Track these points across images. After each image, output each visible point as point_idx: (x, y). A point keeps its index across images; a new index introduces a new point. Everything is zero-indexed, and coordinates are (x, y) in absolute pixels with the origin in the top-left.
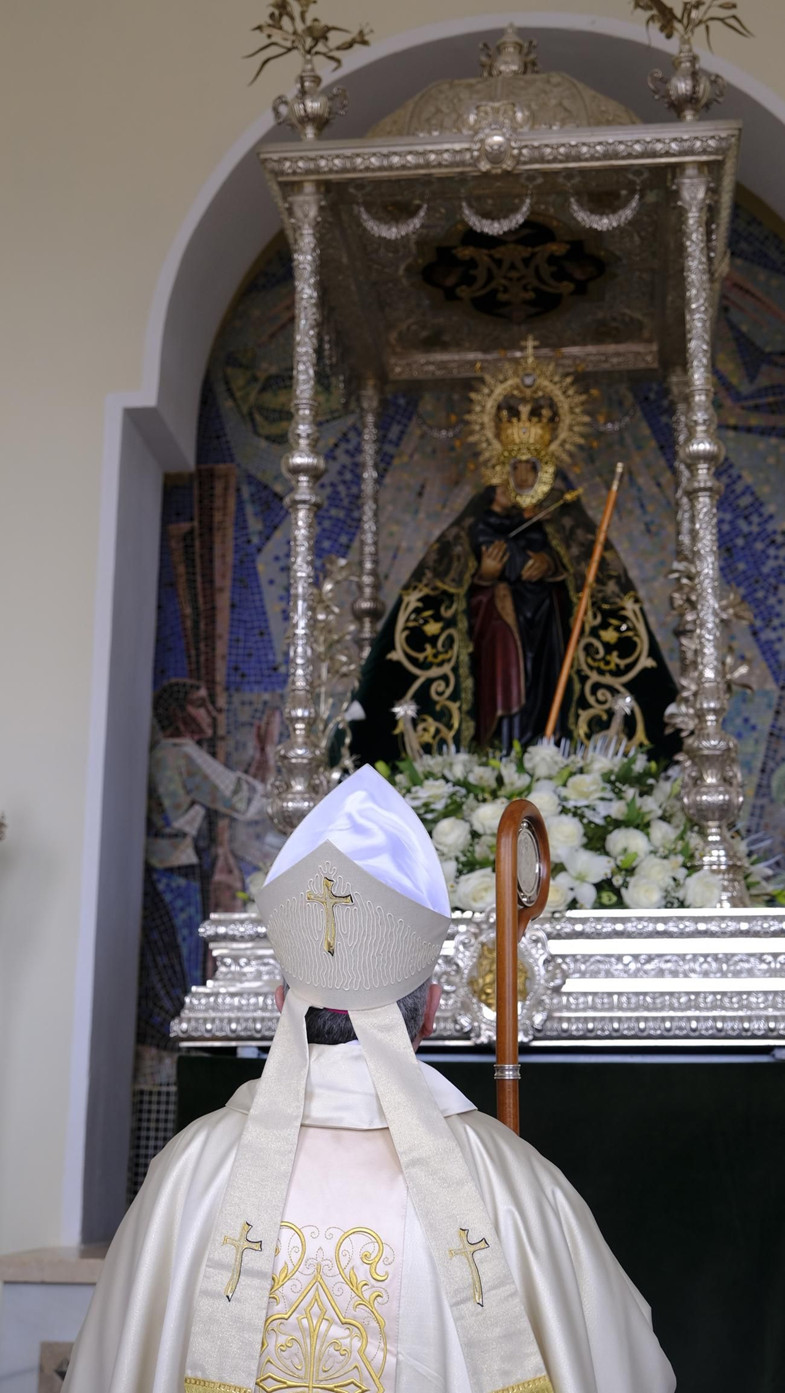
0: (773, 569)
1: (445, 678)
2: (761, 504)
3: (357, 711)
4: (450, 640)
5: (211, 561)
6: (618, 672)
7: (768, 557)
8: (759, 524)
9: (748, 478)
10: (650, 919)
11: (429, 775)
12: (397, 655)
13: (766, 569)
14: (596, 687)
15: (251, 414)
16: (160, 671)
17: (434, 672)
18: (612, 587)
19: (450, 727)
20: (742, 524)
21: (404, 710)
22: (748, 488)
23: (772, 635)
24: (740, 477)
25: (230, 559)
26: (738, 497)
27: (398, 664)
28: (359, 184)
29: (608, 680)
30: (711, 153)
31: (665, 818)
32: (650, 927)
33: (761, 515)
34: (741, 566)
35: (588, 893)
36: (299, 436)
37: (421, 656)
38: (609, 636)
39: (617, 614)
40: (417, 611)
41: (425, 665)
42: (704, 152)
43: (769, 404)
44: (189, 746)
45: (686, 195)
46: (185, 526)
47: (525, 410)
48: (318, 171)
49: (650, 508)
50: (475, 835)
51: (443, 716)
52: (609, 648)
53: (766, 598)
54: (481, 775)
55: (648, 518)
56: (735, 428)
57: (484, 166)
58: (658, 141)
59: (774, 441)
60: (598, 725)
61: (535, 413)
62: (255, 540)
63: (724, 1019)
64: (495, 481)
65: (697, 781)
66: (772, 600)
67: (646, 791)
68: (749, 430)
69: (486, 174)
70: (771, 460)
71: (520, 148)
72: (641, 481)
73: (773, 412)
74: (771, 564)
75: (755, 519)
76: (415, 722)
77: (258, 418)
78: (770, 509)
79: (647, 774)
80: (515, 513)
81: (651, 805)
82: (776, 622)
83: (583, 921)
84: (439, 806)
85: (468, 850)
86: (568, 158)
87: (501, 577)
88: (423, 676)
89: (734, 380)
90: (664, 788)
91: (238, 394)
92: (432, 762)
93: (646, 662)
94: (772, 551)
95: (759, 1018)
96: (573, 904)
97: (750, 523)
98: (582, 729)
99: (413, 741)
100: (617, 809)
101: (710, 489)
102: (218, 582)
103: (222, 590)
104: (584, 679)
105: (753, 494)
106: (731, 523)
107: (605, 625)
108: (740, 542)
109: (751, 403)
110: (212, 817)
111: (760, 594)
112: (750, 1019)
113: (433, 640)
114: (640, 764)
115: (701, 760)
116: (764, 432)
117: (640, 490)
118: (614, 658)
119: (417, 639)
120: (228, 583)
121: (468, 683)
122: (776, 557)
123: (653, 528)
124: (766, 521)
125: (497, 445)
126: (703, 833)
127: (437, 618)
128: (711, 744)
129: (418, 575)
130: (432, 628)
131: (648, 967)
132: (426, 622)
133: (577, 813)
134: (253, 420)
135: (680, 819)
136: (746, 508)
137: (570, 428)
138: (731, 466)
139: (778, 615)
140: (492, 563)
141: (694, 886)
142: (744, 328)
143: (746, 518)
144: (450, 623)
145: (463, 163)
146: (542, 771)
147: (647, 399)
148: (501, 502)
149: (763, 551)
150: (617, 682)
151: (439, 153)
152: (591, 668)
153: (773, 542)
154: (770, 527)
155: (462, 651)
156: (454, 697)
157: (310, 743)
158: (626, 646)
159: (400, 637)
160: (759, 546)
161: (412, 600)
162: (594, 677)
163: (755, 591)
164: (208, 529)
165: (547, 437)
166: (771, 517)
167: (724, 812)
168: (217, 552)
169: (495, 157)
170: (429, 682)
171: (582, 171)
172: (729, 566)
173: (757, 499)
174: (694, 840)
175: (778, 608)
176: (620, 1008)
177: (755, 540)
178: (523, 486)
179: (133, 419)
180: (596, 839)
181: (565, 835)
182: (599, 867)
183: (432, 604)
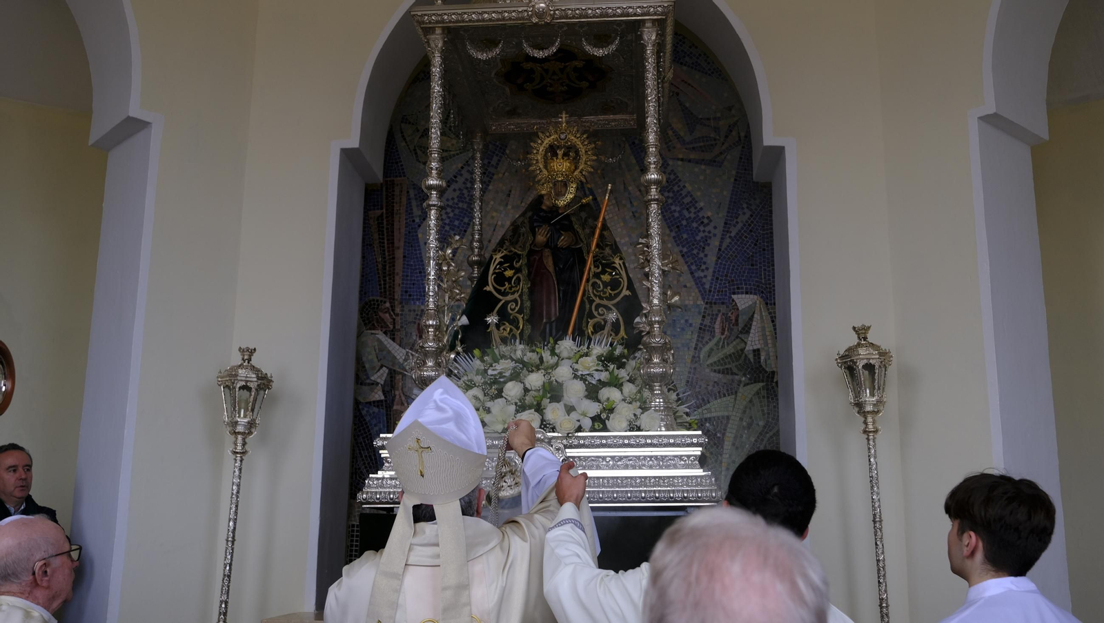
0: (702, 238)
1: (515, 301)
2: (696, 202)
3: (464, 320)
4: (518, 280)
5: (393, 232)
6: (610, 298)
7: (699, 231)
8: (695, 213)
9: (689, 188)
11: (503, 357)
12: (489, 288)
13: (698, 238)
14: (598, 306)
15: (415, 150)
16: (363, 292)
17: (509, 297)
18: (608, 251)
19: (518, 328)
20: (685, 213)
21: (492, 319)
22: (689, 192)
23: (702, 274)
24: (684, 187)
25: (403, 231)
26: (683, 198)
27: (490, 292)
28: (466, 29)
29: (605, 302)
30: (659, 15)
31: (631, 381)
32: (621, 442)
33: (696, 208)
34: (685, 236)
35: (587, 423)
36: (432, 168)
37: (503, 289)
38: (606, 278)
39: (610, 266)
40: (500, 263)
41: (504, 294)
42: (655, 14)
43: (701, 147)
44: (381, 336)
45: (645, 37)
46: (378, 212)
47: (560, 153)
48: (443, 21)
49: (635, 204)
50: (526, 390)
51: (514, 322)
52: (605, 284)
53: (698, 253)
54: (531, 357)
55: (634, 209)
56: (682, 160)
57: (535, 20)
58: (630, 7)
59: (703, 167)
60: (598, 328)
61: (566, 155)
62: (417, 220)
63: (659, 492)
64: (543, 192)
65: (649, 360)
66: (701, 255)
67: (621, 366)
68: (690, 161)
69: (536, 24)
70: (702, 178)
71: (554, 11)
72: (630, 188)
73: (703, 151)
74: (701, 234)
75: (693, 210)
76: (498, 326)
77: (418, 151)
78: (702, 204)
79: (622, 356)
80: (555, 210)
81: (623, 374)
82: (703, 267)
83: (584, 438)
84: (507, 374)
85: (522, 399)
86: (581, 16)
87: (547, 245)
88: (504, 299)
89: (682, 134)
90: (632, 363)
91: (408, 139)
92: (504, 349)
93: (626, 292)
94: (702, 228)
95: (678, 491)
96: (580, 429)
97: (690, 212)
98: (590, 329)
99: (496, 335)
100: (604, 376)
101: (657, 200)
102: (396, 244)
103: (398, 248)
104: (591, 302)
105: (691, 196)
106: (679, 212)
107: (604, 272)
108: (684, 223)
109: (691, 146)
110: (392, 374)
111: (695, 252)
112: (673, 492)
113: (509, 280)
114: (619, 350)
115: (651, 350)
116: (698, 162)
117: (630, 193)
118: (609, 290)
119: (500, 279)
120: (402, 244)
121: (528, 304)
122: (704, 231)
123: (637, 215)
124: (699, 211)
125: (545, 172)
126: (652, 389)
127: (511, 267)
128: (657, 340)
129: (501, 244)
130: (509, 273)
131: (619, 463)
132: (505, 270)
133: (583, 378)
134: (416, 153)
135: (639, 381)
136: (688, 204)
137: (586, 164)
138: (680, 181)
139: (705, 263)
140: (541, 238)
141: (645, 419)
142: (687, 105)
143: (688, 209)
144: (518, 271)
145: (523, 18)
146: (565, 354)
147: (634, 143)
148: (547, 203)
149: (697, 228)
150: (609, 304)
151: (510, 12)
152: (595, 296)
153: (702, 223)
154: (701, 215)
155: (524, 286)
156: (520, 312)
157: (437, 339)
158: (615, 284)
159: (491, 278)
160: (695, 225)
161: (498, 257)
162: (597, 301)
163: (693, 249)
164: (391, 213)
165: (573, 167)
166: (701, 209)
167: (663, 378)
168: (396, 226)
169: (541, 15)
170: (507, 303)
171: (588, 23)
172: (678, 235)
173: (694, 199)
174: (646, 393)
175: (704, 259)
176: (604, 486)
177: (693, 222)
178: (560, 194)
179: (347, 154)
180: (592, 393)
181: (575, 391)
182: (593, 408)
183: (509, 260)
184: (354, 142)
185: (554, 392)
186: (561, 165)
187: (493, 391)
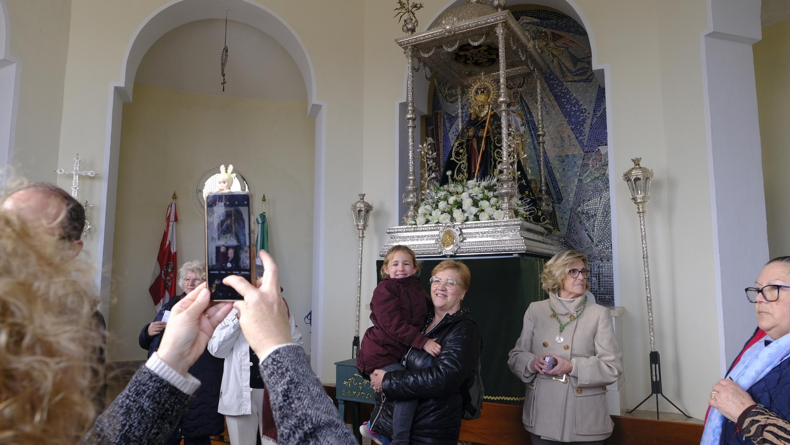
0: (582, 120)
2: (579, 102)
4: (464, 154)
5: (438, 135)
7: (580, 116)
8: (578, 108)
9: (575, 95)
10: (485, 223)
13: (580, 120)
15: (446, 97)
17: (462, 162)
19: (464, 176)
20: (573, 108)
21: (449, 173)
22: (575, 98)
23: (582, 138)
24: (572, 95)
25: (442, 134)
26: (572, 101)
27: (453, 160)
28: (420, 44)
30: (502, 20)
31: (494, 197)
32: (483, 225)
33: (578, 105)
34: (573, 120)
35: (471, 217)
36: (409, 110)
37: (459, 158)
40: (457, 147)
41: (460, 161)
42: (500, 20)
43: (580, 73)
45: (498, 32)
46: (432, 127)
48: (409, 43)
49: (548, 107)
50: (448, 204)
53: (580, 128)
54: (454, 190)
55: (547, 110)
56: (571, 81)
57: (447, 34)
58: (488, 19)
59: (582, 83)
62: (448, 129)
63: (499, 247)
64: (471, 112)
65: (503, 187)
66: (582, 128)
68: (575, 81)
69: (448, 36)
70: (581, 89)
71: (455, 28)
72: (545, 100)
73: (581, 75)
74: (582, 118)
75: (577, 106)
77: (447, 97)
78: (581, 103)
80: (477, 119)
81: (491, 194)
82: (583, 134)
83: (468, 224)
84: (443, 197)
85: (445, 209)
86: (467, 28)
87: (474, 136)
88: (459, 163)
89: (570, 68)
91: (442, 92)
94: (582, 115)
95: (507, 247)
96: (468, 220)
97: (575, 108)
99: (450, 181)
100: (482, 196)
101: (504, 110)
102: (440, 141)
103: (441, 142)
105: (576, 99)
106: (570, 108)
108: (573, 113)
109: (575, 73)
111: (578, 127)
112: (505, 247)
113: (461, 154)
115: (503, 182)
116: (579, 81)
117: (545, 102)
119: (457, 154)
120: (442, 140)
121: (467, 165)
122: (583, 116)
123: (549, 112)
124: (580, 106)
125: (474, 102)
127: (462, 148)
128: (504, 177)
129: (457, 138)
130: (461, 151)
131: (484, 235)
132: (460, 149)
133: (472, 198)
134: (446, 98)
135: (498, 197)
136: (574, 103)
138: (570, 92)
139: (584, 132)
140: (471, 134)
141: (497, 214)
142: (573, 53)
143: (574, 106)
145: (442, 35)
146: (470, 186)
147: (546, 77)
148: (474, 117)
149: (579, 115)
151: (436, 33)
152: (498, 157)
153: (582, 112)
154: (581, 108)
156: (465, 168)
159: (453, 154)
160: (578, 114)
161: (456, 144)
163: (577, 126)
164: (437, 127)
166: (581, 105)
168: (439, 133)
169: (449, 31)
170: (461, 164)
171: (471, 31)
172: (570, 120)
173: (577, 100)
175: (583, 130)
176: (476, 246)
177: (577, 112)
178: (481, 111)
179: (404, 105)
180: (475, 204)
181: (467, 203)
182: (474, 210)
184: (405, 99)
185: (459, 205)
186: (481, 98)
187: (434, 206)
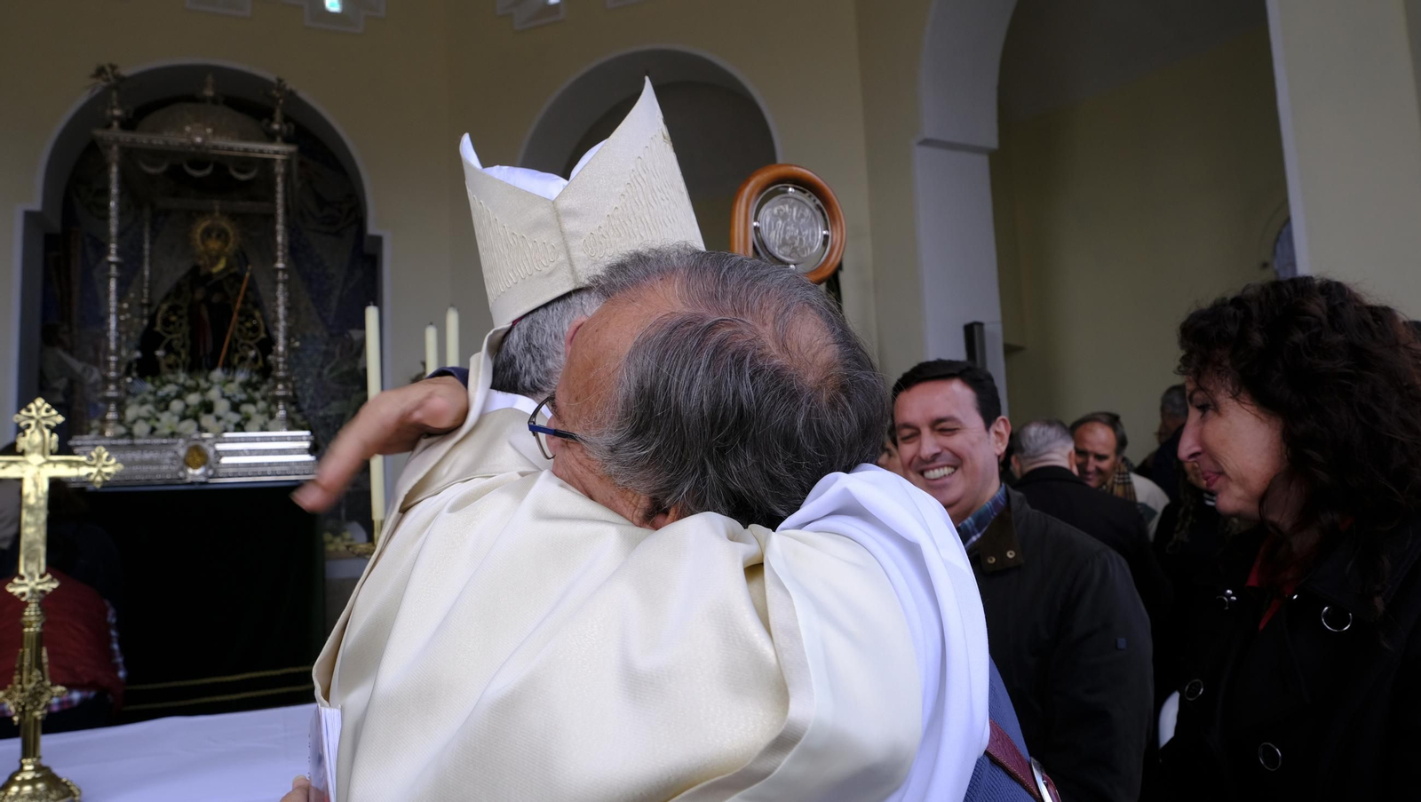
0: (327, 288)
1: (178, 339)
2: (323, 263)
3: (138, 354)
4: (181, 325)
6: (252, 339)
8: (322, 270)
9: (318, 252)
10: (254, 436)
11: (169, 382)
12: (158, 328)
14: (242, 345)
17: (174, 336)
18: (250, 306)
21: (160, 353)
23: (327, 315)
27: (158, 333)
28: (138, 149)
29: (248, 342)
31: (264, 399)
32: (254, 439)
33: (323, 266)
35: (231, 427)
36: (111, 249)
37: (168, 330)
38: (248, 325)
39: (252, 317)
40: (166, 311)
41: (170, 333)
44: (60, 352)
46: (56, 254)
47: (214, 235)
48: (119, 142)
50: (187, 406)
51: (178, 354)
52: (248, 329)
54: (190, 383)
60: (243, 359)
61: (218, 236)
64: (201, 262)
65: (275, 388)
66: (327, 301)
67: (256, 389)
68: (319, 232)
70: (328, 245)
71: (208, 144)
75: (321, 268)
76: (165, 357)
78: (327, 264)
79: (257, 382)
80: (210, 276)
81: (257, 395)
82: (328, 309)
83: (228, 437)
84: (173, 394)
85: (184, 412)
86: (228, 150)
87: (203, 301)
88: (169, 337)
90: (264, 387)
91: (83, 197)
92: (171, 377)
93: (263, 335)
94: (327, 281)
96: (226, 431)
98: (236, 361)
99: (163, 367)
100: (243, 397)
101: (283, 282)
102: (73, 280)
103: (75, 283)
104: (236, 341)
105: (320, 257)
107: (247, 321)
110: (71, 382)
113: (173, 323)
114: (255, 378)
115: (277, 380)
116: (326, 233)
118: (250, 334)
119: (166, 322)
120: (78, 280)
121: (188, 342)
122: (329, 284)
124: (325, 269)
125: (202, 248)
126: (277, 405)
127: (175, 314)
128: (281, 374)
129: (167, 297)
130: (173, 318)
131: (253, 453)
132: (170, 316)
133: (228, 398)
135: (269, 400)
140: (199, 296)
141: (271, 424)
144: (181, 317)
146: (216, 380)
150: (252, 343)
152: (240, 337)
153: (328, 278)
154: (326, 272)
155: (186, 329)
156: (183, 346)
157: (117, 370)
158: (255, 329)
159: (159, 322)
160: (322, 279)
161: (165, 307)
162: (241, 341)
164: (68, 256)
165: (224, 246)
166: (327, 267)
167: (284, 398)
168: (72, 266)
170: (171, 341)
171: (234, 156)
173: (321, 260)
174: (273, 408)
176: (242, 468)
177: (321, 276)
178: (214, 264)
179: (29, 216)
180: (235, 407)
181: (222, 406)
182: (235, 418)
183: (173, 309)
184: (36, 205)
185: (208, 407)
186: (214, 245)
187: (162, 406)
